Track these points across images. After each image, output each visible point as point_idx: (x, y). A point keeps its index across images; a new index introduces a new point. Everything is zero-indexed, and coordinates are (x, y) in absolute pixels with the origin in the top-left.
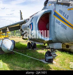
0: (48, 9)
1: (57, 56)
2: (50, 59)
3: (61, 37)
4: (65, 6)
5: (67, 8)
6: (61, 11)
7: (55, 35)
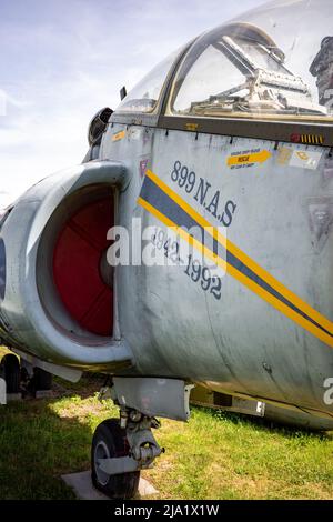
0: (107, 160)
1: (164, 451)
2: (117, 475)
3: (184, 346)
4: (208, 136)
5: (223, 149)
6: (183, 175)
7: (148, 325)
